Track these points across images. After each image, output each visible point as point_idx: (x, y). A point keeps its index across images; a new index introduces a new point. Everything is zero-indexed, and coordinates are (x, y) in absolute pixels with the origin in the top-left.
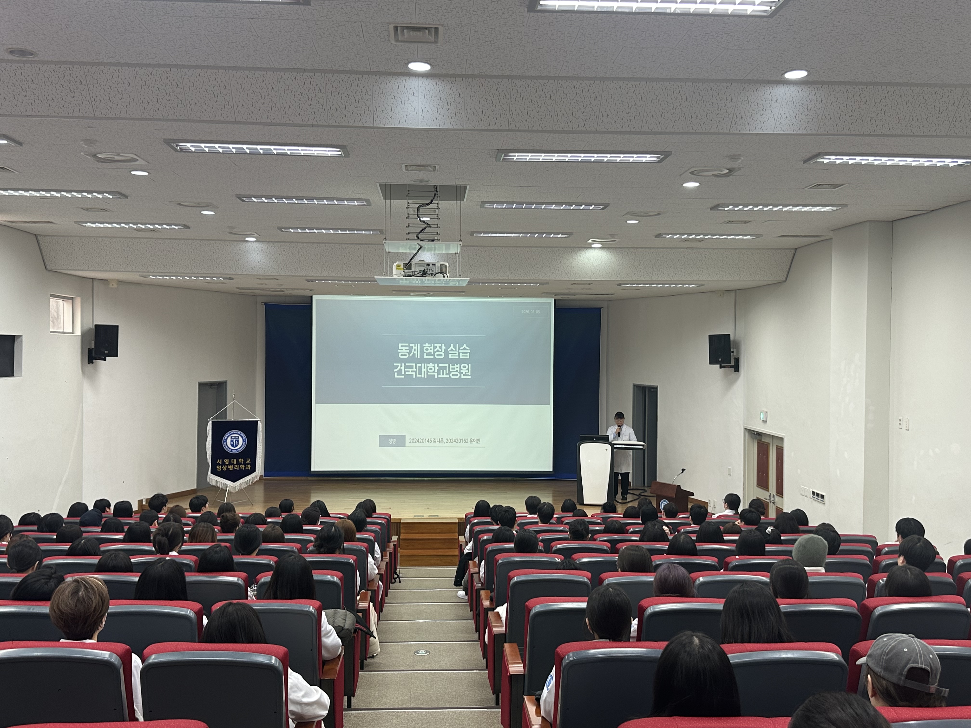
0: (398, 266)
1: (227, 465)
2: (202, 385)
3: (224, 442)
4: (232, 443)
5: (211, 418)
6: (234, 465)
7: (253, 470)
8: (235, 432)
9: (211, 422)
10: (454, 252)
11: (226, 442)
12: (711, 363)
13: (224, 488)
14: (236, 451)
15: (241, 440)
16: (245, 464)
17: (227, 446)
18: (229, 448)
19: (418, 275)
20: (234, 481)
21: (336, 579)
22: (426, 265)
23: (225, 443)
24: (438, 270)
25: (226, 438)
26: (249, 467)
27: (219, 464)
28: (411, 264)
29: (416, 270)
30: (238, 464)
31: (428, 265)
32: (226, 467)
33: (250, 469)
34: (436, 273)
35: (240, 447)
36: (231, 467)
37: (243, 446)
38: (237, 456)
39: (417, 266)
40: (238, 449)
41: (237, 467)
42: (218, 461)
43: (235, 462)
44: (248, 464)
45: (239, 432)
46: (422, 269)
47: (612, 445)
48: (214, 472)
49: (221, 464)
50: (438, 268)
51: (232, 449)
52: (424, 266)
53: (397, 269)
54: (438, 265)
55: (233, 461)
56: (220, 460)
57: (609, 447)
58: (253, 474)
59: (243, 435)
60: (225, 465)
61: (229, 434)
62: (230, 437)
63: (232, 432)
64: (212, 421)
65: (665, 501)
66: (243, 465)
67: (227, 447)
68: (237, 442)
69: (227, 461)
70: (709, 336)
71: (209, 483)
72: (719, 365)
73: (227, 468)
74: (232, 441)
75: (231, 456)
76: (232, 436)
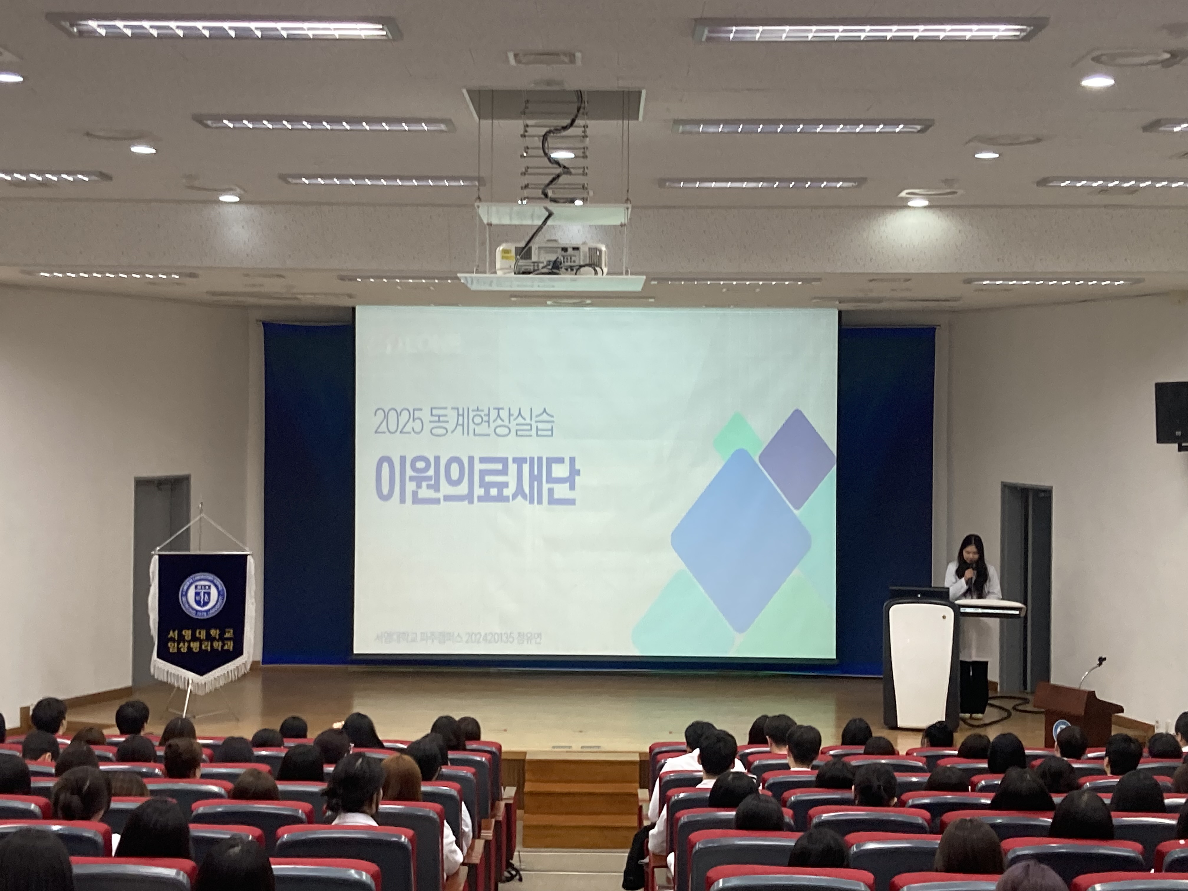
0: (505, 251)
1: (189, 642)
2: (141, 484)
3: (182, 595)
4: (198, 598)
5: (158, 548)
6: (201, 641)
7: (238, 652)
8: (202, 577)
9: (157, 557)
10: (619, 223)
11: (186, 595)
12: (1159, 440)
13: (182, 686)
14: (205, 614)
15: (214, 592)
16: (222, 638)
17: (188, 603)
18: (193, 609)
19: (545, 270)
20: (201, 673)
21: (365, 877)
22: (560, 250)
23: (184, 599)
24: (584, 260)
25: (185, 588)
26: (230, 646)
27: (172, 640)
28: (530, 248)
29: (541, 260)
30: (210, 638)
31: (565, 249)
32: (186, 644)
33: (231, 649)
34: (581, 266)
35: (214, 606)
36: (195, 646)
37: (219, 604)
38: (207, 624)
39: (542, 252)
40: (209, 610)
41: (207, 646)
42: (171, 634)
43: (203, 634)
44: (229, 639)
45: (211, 577)
46: (553, 257)
47: (956, 608)
48: (163, 655)
49: (176, 638)
50: (585, 257)
51: (197, 611)
52: (557, 252)
53: (503, 258)
54: (584, 249)
55: (200, 633)
56: (174, 631)
57: (949, 613)
58: (238, 659)
59: (218, 582)
60: (184, 641)
61: (191, 581)
62: (193, 587)
63: (198, 576)
64: (160, 556)
65: (1064, 723)
66: (218, 641)
67: (187, 606)
68: (206, 596)
69: (187, 634)
70: (1157, 385)
71: (154, 676)
72: (1176, 446)
73: (189, 648)
74: (197, 594)
75: (195, 624)
76: (198, 583)
